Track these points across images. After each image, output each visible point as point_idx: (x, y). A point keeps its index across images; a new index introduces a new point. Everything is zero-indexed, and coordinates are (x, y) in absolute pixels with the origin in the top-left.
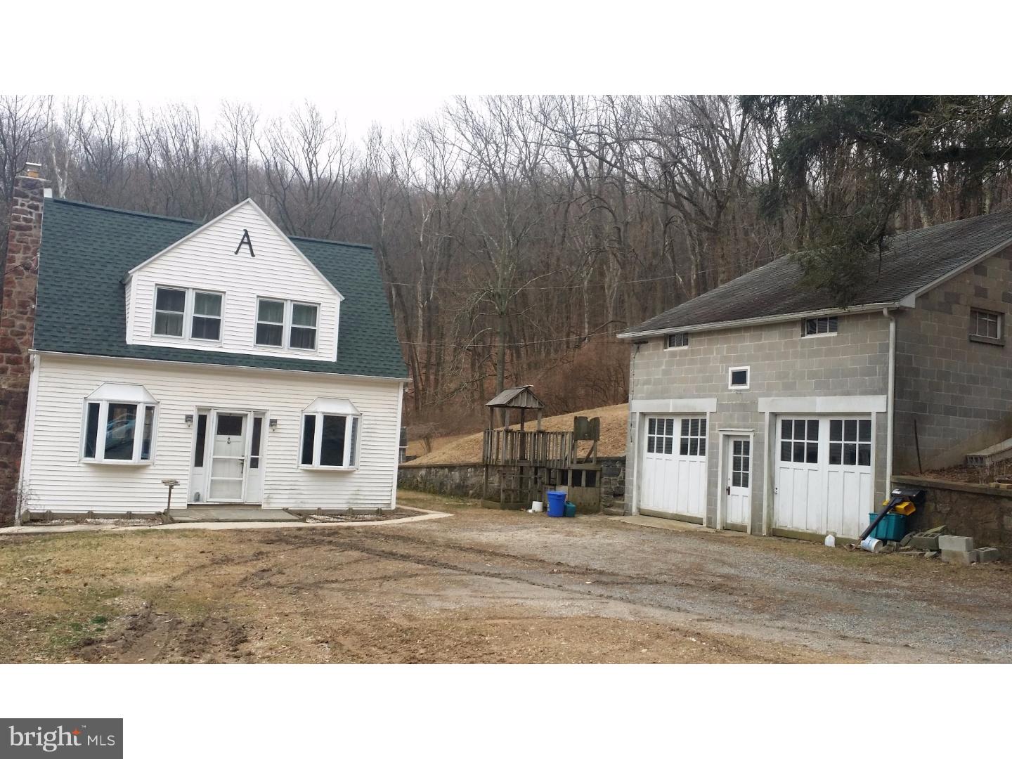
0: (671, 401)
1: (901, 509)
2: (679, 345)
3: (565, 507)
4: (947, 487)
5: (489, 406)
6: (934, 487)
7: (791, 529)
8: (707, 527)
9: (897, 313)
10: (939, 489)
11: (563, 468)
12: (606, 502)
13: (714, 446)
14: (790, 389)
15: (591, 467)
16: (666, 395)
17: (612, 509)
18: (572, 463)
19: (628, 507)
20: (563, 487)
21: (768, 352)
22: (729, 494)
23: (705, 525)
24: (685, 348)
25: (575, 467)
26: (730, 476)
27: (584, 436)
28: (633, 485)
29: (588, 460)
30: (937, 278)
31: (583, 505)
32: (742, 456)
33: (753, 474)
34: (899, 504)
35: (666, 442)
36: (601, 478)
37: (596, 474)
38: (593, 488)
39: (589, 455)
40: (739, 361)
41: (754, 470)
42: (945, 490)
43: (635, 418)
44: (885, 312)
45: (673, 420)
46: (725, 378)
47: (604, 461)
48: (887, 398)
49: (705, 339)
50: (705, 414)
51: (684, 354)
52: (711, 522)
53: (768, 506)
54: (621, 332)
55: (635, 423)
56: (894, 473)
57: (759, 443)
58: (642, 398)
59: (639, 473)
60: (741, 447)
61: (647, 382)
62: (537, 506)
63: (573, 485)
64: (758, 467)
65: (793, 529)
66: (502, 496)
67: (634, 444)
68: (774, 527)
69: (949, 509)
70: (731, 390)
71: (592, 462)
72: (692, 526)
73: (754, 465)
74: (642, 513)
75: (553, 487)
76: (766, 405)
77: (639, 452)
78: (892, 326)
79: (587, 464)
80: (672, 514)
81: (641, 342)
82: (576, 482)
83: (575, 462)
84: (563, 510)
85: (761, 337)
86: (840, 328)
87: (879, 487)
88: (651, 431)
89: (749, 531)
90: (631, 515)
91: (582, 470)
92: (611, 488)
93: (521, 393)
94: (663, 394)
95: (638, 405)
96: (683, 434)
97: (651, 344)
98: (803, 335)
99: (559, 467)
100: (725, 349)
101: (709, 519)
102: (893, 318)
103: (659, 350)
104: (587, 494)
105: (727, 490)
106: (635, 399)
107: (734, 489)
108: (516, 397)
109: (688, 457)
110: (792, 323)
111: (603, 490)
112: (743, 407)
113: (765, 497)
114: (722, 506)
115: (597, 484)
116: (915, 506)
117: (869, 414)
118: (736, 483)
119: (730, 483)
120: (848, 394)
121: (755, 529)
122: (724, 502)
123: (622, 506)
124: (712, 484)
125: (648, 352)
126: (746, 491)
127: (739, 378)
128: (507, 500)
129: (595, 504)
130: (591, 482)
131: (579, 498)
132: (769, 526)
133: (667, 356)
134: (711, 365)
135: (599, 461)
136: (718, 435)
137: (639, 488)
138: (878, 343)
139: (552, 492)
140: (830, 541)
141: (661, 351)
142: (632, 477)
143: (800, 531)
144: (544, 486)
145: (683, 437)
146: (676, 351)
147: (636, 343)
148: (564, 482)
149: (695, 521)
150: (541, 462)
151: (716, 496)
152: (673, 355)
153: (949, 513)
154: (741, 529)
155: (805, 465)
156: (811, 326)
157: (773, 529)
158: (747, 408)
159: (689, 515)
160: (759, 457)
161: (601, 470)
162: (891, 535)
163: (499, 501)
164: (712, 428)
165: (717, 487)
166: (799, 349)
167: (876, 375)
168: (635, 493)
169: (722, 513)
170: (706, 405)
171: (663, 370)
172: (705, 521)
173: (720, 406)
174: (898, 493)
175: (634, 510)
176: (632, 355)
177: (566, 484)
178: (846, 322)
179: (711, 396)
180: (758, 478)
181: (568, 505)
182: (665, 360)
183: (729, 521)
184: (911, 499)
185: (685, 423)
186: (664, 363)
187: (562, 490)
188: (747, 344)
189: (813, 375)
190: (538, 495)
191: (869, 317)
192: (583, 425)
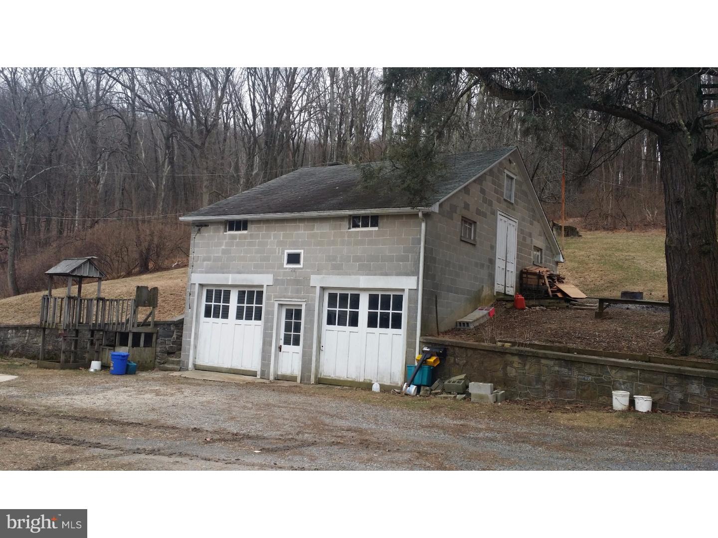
0: (230, 275)
1: (430, 362)
2: (237, 230)
3: (128, 366)
4: (464, 346)
5: (48, 274)
6: (453, 346)
7: (334, 378)
8: (261, 378)
9: (427, 216)
10: (458, 347)
11: (123, 330)
12: (162, 359)
13: (270, 313)
14: (337, 269)
15: (148, 330)
16: (225, 270)
17: (166, 365)
18: (133, 326)
19: (183, 364)
20: (124, 348)
21: (319, 239)
22: (280, 351)
23: (258, 377)
24: (245, 232)
25: (135, 330)
26: (282, 337)
27: (145, 303)
28: (190, 345)
29: (145, 324)
30: (450, 193)
31: (141, 363)
32: (293, 321)
33: (304, 335)
34: (429, 358)
35: (222, 308)
36: (157, 338)
37: (153, 335)
38: (150, 348)
39: (147, 319)
40: (294, 245)
41: (305, 332)
42: (462, 348)
43: (194, 288)
44: (420, 214)
45: (230, 291)
46: (281, 258)
47: (161, 324)
48: (418, 278)
49: (264, 226)
50: (262, 286)
51: (245, 237)
52: (264, 374)
53: (316, 360)
54: (184, 215)
55: (194, 293)
56: (422, 335)
57: (310, 310)
58: (202, 272)
59: (196, 335)
60: (294, 314)
61: (207, 259)
62: (95, 365)
63: (133, 346)
64: (309, 330)
65: (336, 378)
66: (62, 357)
67: (193, 310)
68: (319, 377)
69: (465, 362)
70: (286, 268)
71: (150, 325)
72: (249, 379)
73: (305, 328)
74: (197, 368)
75: (112, 348)
76: (317, 281)
77: (196, 318)
78: (423, 225)
79: (144, 327)
80: (227, 368)
81: (201, 225)
82: (136, 344)
83: (136, 325)
84: (126, 369)
85: (314, 228)
86: (380, 224)
87: (410, 345)
88: (209, 299)
89: (299, 380)
90: (187, 370)
91: (141, 333)
92: (165, 347)
93: (84, 263)
94: (224, 270)
95: (197, 278)
96: (239, 302)
97: (211, 228)
98: (349, 228)
99: (119, 330)
100: (282, 235)
101: (263, 373)
102: (424, 219)
103: (220, 233)
104: (144, 353)
105: (279, 348)
106: (195, 272)
107: (285, 348)
108: (79, 267)
109: (244, 322)
110: (341, 218)
111: (158, 349)
112: (297, 282)
113: (314, 353)
114: (275, 360)
115: (154, 344)
116: (440, 359)
117: (403, 290)
118: (287, 342)
119: (282, 342)
120: (386, 274)
121: (305, 378)
122: (276, 357)
123: (178, 363)
124: (266, 343)
125: (208, 234)
126: (298, 349)
127: (294, 259)
128: (67, 361)
129: (151, 361)
130: (148, 343)
131: (137, 357)
132: (316, 377)
133: (227, 238)
134: (268, 247)
135: (156, 324)
136: (273, 304)
137: (195, 347)
138: (411, 237)
139: (112, 352)
140: (376, 387)
141: (221, 234)
142: (189, 338)
143: (342, 379)
144: (101, 346)
145: (238, 305)
146: (236, 235)
147: (197, 226)
148: (124, 343)
149: (249, 373)
150: (100, 325)
151: (270, 353)
152: (233, 237)
153: (465, 365)
154: (292, 379)
155: (348, 328)
156: (355, 221)
157: (319, 378)
158: (301, 283)
159: (243, 368)
160: (310, 322)
161: (157, 333)
162: (425, 382)
163: (59, 362)
164: (268, 298)
165: (271, 345)
166: (346, 239)
167: (409, 261)
168: (191, 352)
169: (274, 367)
170: (263, 280)
171: (223, 249)
172: (259, 373)
173: (276, 281)
174: (428, 350)
175: (190, 366)
176: (193, 236)
177: (126, 345)
178: (385, 220)
179: (268, 273)
180: (309, 339)
181: (130, 364)
182: (224, 241)
183: (279, 373)
184: (438, 355)
185: (241, 295)
186: (224, 244)
187: (122, 351)
188: (301, 232)
189: (357, 259)
190: (96, 355)
191: (404, 218)
192: (144, 294)
